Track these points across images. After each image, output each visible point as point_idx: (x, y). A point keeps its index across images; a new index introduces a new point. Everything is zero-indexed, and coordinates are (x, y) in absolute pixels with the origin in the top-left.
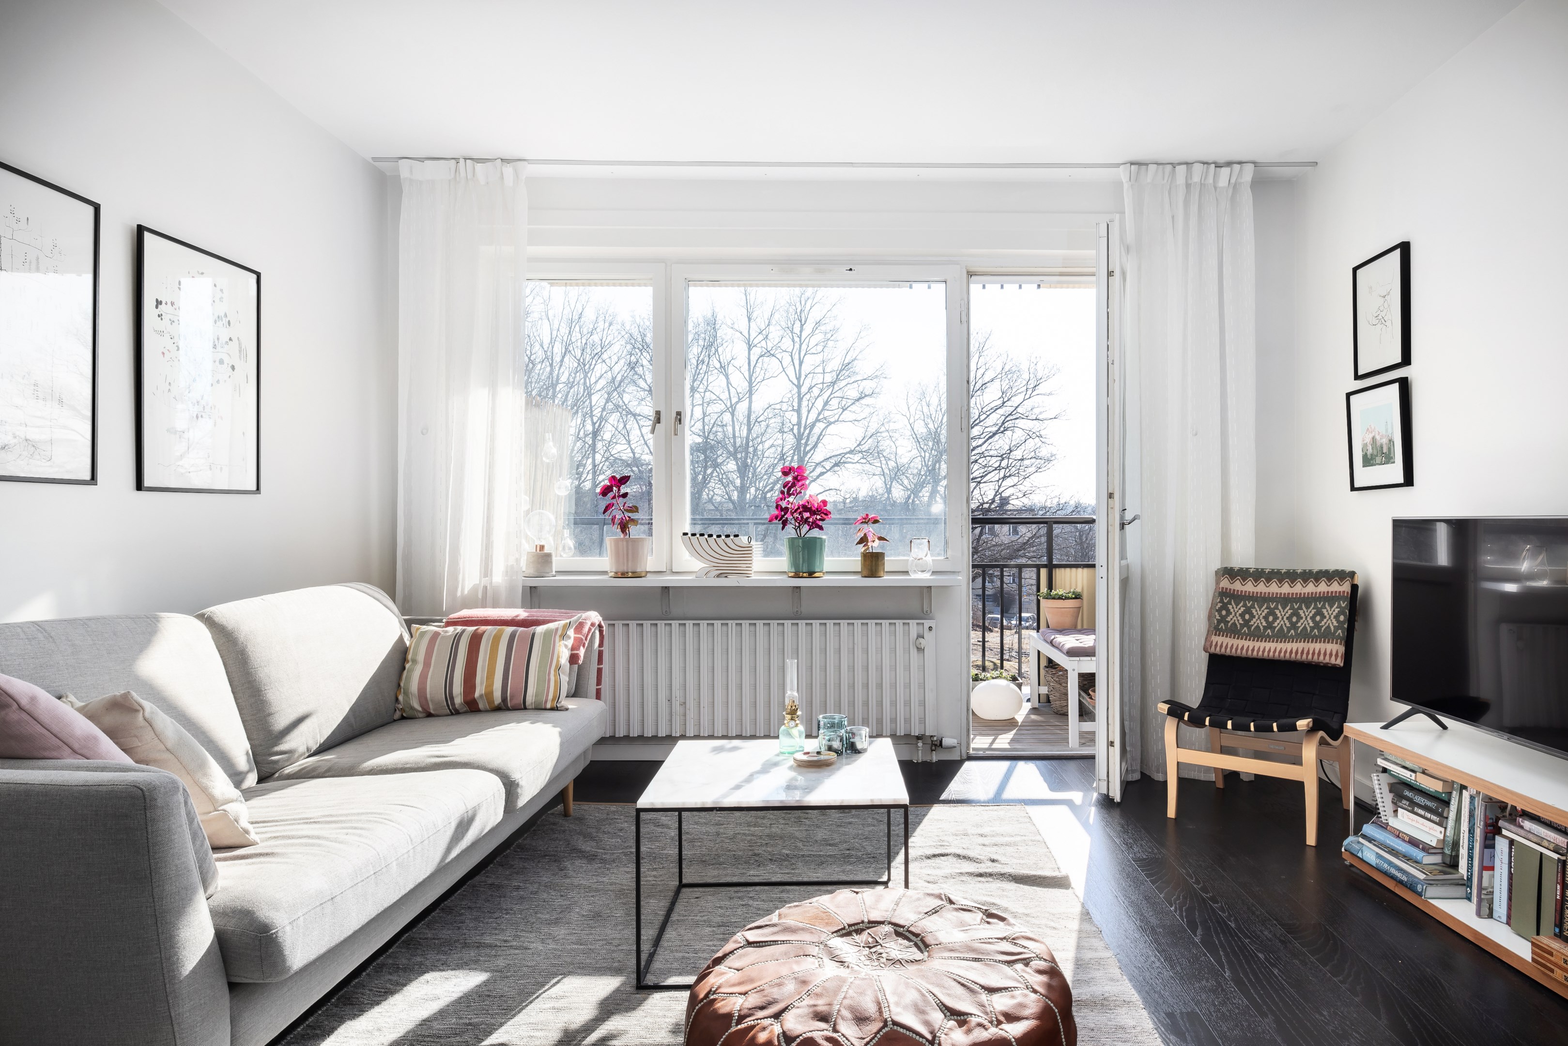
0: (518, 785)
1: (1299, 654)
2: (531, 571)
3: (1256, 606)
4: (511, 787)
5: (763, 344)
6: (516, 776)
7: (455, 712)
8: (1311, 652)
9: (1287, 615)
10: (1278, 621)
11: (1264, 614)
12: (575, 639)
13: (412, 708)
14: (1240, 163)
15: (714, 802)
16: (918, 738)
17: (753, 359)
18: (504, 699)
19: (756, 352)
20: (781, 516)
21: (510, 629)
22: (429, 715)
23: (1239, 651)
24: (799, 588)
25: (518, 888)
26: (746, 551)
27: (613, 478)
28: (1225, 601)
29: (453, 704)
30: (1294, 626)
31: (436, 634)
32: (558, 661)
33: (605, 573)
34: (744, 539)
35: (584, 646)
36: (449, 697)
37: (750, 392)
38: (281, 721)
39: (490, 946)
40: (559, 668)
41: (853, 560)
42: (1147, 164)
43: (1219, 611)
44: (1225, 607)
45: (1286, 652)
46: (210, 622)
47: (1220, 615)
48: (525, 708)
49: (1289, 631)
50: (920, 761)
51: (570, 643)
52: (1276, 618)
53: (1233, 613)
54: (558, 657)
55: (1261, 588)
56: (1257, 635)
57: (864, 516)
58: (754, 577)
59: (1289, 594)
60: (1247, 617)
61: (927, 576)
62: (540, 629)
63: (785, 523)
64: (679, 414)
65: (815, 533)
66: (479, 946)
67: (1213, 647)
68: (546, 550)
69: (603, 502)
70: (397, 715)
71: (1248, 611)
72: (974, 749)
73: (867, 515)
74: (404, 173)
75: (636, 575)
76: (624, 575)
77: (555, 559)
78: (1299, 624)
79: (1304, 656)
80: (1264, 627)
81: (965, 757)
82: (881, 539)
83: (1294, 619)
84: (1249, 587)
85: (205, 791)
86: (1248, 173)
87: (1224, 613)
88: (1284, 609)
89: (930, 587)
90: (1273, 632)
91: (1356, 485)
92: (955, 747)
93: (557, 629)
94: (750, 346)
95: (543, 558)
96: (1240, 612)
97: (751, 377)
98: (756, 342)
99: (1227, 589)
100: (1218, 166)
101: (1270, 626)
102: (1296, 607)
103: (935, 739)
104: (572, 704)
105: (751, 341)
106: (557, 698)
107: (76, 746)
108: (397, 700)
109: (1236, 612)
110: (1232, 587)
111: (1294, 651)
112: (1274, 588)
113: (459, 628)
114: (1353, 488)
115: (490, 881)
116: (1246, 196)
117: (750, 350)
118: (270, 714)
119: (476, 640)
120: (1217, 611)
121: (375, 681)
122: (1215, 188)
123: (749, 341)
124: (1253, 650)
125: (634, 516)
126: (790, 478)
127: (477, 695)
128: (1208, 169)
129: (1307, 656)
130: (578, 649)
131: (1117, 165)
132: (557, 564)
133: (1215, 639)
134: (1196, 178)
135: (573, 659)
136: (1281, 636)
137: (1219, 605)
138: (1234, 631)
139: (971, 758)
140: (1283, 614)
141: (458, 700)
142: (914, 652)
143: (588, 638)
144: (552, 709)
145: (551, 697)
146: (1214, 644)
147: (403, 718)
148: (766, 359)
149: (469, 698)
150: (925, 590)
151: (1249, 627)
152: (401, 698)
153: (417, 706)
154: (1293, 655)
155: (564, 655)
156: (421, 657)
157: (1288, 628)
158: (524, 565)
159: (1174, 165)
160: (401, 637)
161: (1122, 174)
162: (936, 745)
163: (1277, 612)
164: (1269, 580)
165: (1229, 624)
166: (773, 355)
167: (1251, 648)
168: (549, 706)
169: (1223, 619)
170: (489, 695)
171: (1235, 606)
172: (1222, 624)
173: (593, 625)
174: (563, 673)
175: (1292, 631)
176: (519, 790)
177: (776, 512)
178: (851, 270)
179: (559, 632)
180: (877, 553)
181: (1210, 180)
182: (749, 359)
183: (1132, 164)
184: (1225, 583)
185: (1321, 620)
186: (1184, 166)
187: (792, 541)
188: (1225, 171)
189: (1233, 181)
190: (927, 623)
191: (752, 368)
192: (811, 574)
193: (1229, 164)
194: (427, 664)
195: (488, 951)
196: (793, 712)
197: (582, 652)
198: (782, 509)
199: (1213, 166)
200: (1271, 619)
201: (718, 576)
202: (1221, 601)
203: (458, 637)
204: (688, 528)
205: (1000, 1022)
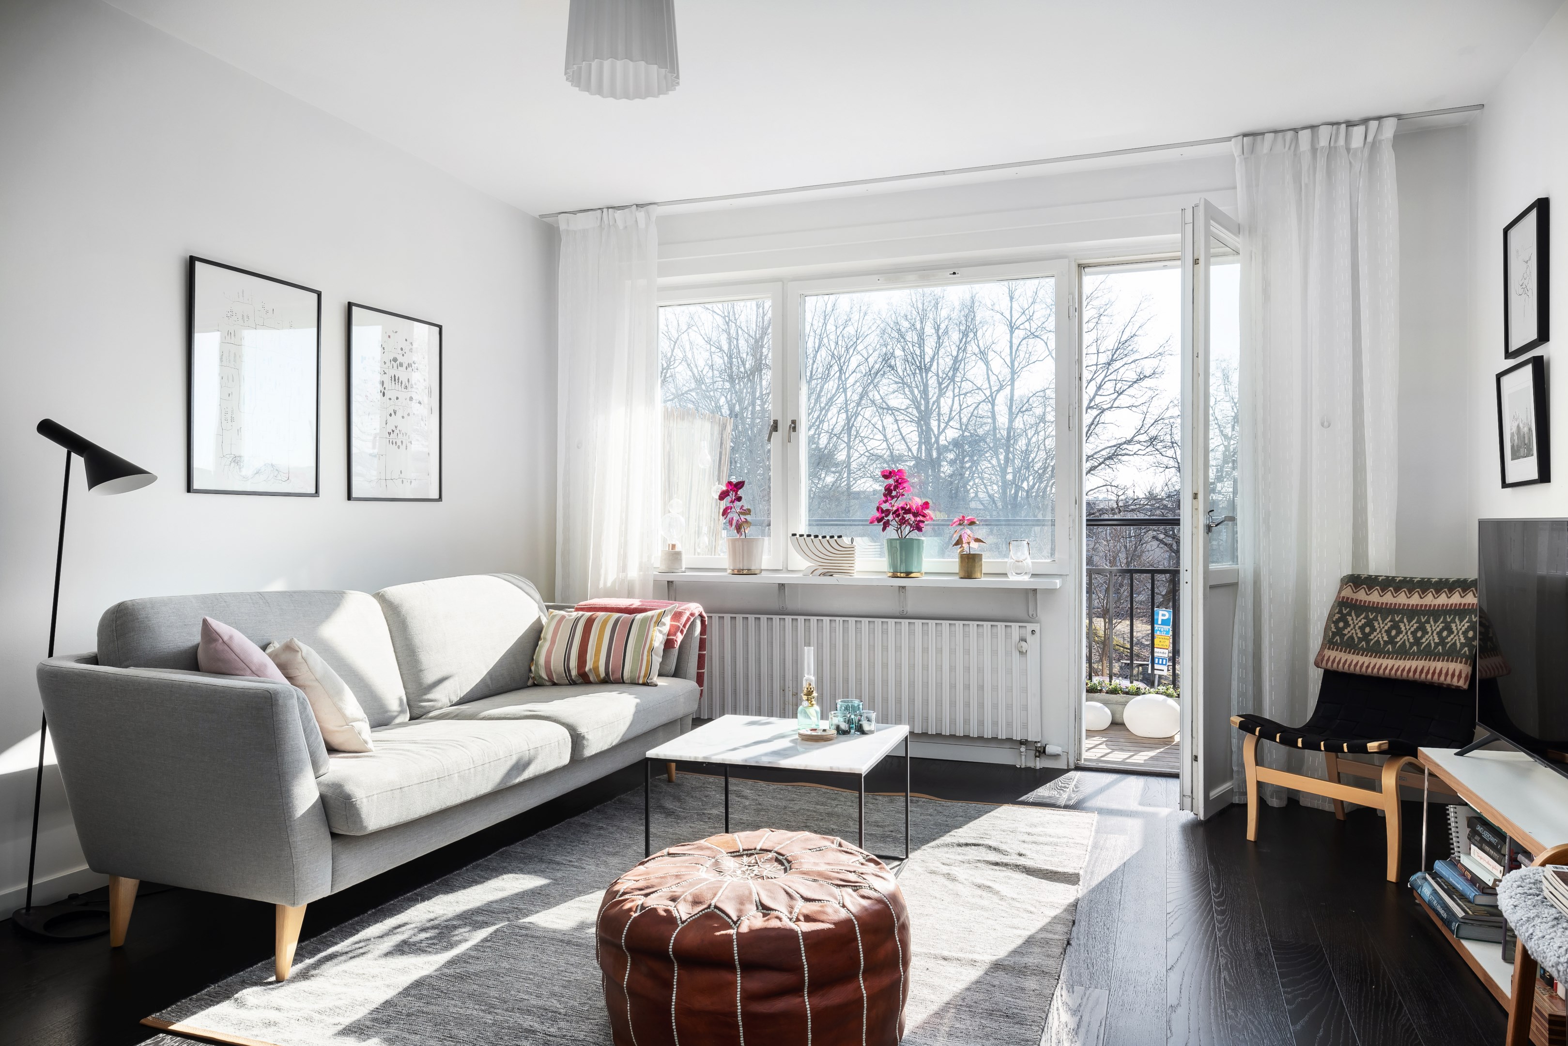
0: (584, 737)
1: (1418, 673)
2: (663, 568)
3: (1379, 618)
4: (577, 740)
5: (1027, 325)
6: (582, 730)
7: (572, 683)
8: (1431, 672)
9: (1412, 629)
10: (1401, 636)
11: (1386, 628)
12: (671, 626)
13: (541, 677)
14: (1379, 118)
15: (704, 758)
16: (1022, 743)
17: (1016, 342)
18: (607, 673)
19: (1019, 334)
20: (882, 519)
21: (616, 615)
22: (554, 684)
23: (1352, 667)
24: (904, 587)
25: (601, 828)
26: (849, 551)
27: (730, 483)
28: (1345, 612)
29: (570, 676)
30: (1417, 642)
31: (563, 617)
32: (651, 644)
33: (725, 570)
34: (846, 540)
35: (682, 632)
36: (567, 670)
37: (1013, 380)
38: (430, 678)
39: (558, 863)
40: (652, 649)
41: (952, 563)
42: (1263, 134)
43: (1336, 623)
44: (1343, 618)
45: (1406, 670)
46: (382, 598)
47: (1337, 627)
48: (624, 682)
49: (1411, 647)
50: (1023, 767)
51: (666, 629)
52: (1399, 632)
53: (1352, 626)
54: (652, 640)
55: (1388, 598)
56: (1376, 650)
57: (961, 518)
58: (856, 576)
59: (1417, 605)
60: (1367, 630)
61: (1026, 578)
62: (640, 616)
63: (886, 525)
64: (794, 422)
65: (915, 535)
66: (551, 862)
67: (1324, 662)
68: (677, 549)
69: (724, 504)
70: (530, 682)
71: (1370, 623)
72: (1085, 760)
73: (963, 517)
74: (563, 226)
75: (750, 573)
76: (740, 572)
77: (684, 557)
78: (1424, 640)
79: (1423, 676)
80: (1384, 641)
81: (1072, 766)
82: (977, 540)
83: (1419, 634)
84: (1375, 597)
85: (337, 709)
86: (1390, 128)
87: (1341, 625)
88: (1409, 622)
89: (1035, 590)
90: (1394, 647)
91: (1509, 480)
92: (1058, 755)
93: (652, 617)
94: (1012, 327)
95: (674, 556)
96: (1360, 624)
97: (1012, 362)
98: (1018, 323)
99: (1348, 598)
100: (1350, 124)
101: (1392, 641)
102: (1423, 620)
103: (1039, 745)
104: (662, 682)
105: (1014, 321)
106: (648, 675)
107: (253, 670)
108: (530, 670)
109: (1356, 622)
110: (1355, 596)
111: (1412, 670)
112: (1402, 599)
113: (581, 613)
114: (1505, 485)
115: (582, 821)
116: (1387, 155)
117: (1012, 332)
118: (421, 671)
119: (590, 622)
120: (1334, 622)
121: (512, 653)
122: (1348, 150)
123: (1011, 323)
124: (1368, 667)
125: (748, 517)
126: (891, 481)
127: (587, 669)
128: (1338, 130)
129: (1427, 676)
130: (675, 634)
131: (1229, 139)
132: (687, 561)
133: (1328, 653)
134: (1323, 142)
135: (669, 644)
136: (1402, 652)
137: (1337, 616)
138: (1350, 646)
139: (1078, 768)
140: (1408, 627)
141: (574, 673)
142: (1016, 655)
143: (687, 626)
144: (644, 684)
145: (642, 674)
146: (1326, 658)
147: (535, 685)
148: (1031, 341)
149: (581, 671)
150: (1031, 595)
151: (1368, 642)
152: (533, 668)
153: (544, 676)
154: (1411, 674)
155: (658, 639)
156: (549, 637)
157: (1410, 643)
158: (657, 561)
159: (1296, 130)
160: (539, 618)
161: (1234, 147)
162: (1039, 752)
163: (1402, 625)
164: (1397, 589)
165: (1346, 638)
166: (1037, 336)
167: (1366, 665)
168: (641, 682)
169: (1339, 632)
170: (596, 669)
171: (1355, 618)
172: (1338, 638)
173: (692, 614)
174: (656, 655)
175: (1415, 648)
176: (585, 742)
177: (878, 515)
178: (954, 273)
179: (654, 619)
180: (974, 555)
181: (1342, 141)
182: (1011, 342)
183: (1245, 135)
184: (1348, 593)
185: (1448, 636)
186: (1308, 131)
187: (891, 541)
188: (1358, 132)
189: (1370, 138)
190: (1030, 627)
191: (1014, 354)
192: (908, 574)
193: (1365, 121)
194: (553, 642)
195: (555, 866)
196: (809, 693)
197: (679, 638)
198: (882, 511)
199: (1343, 126)
200: (1394, 633)
201: (824, 574)
202: (1340, 612)
203: (577, 620)
204: (803, 529)
205: (798, 920)
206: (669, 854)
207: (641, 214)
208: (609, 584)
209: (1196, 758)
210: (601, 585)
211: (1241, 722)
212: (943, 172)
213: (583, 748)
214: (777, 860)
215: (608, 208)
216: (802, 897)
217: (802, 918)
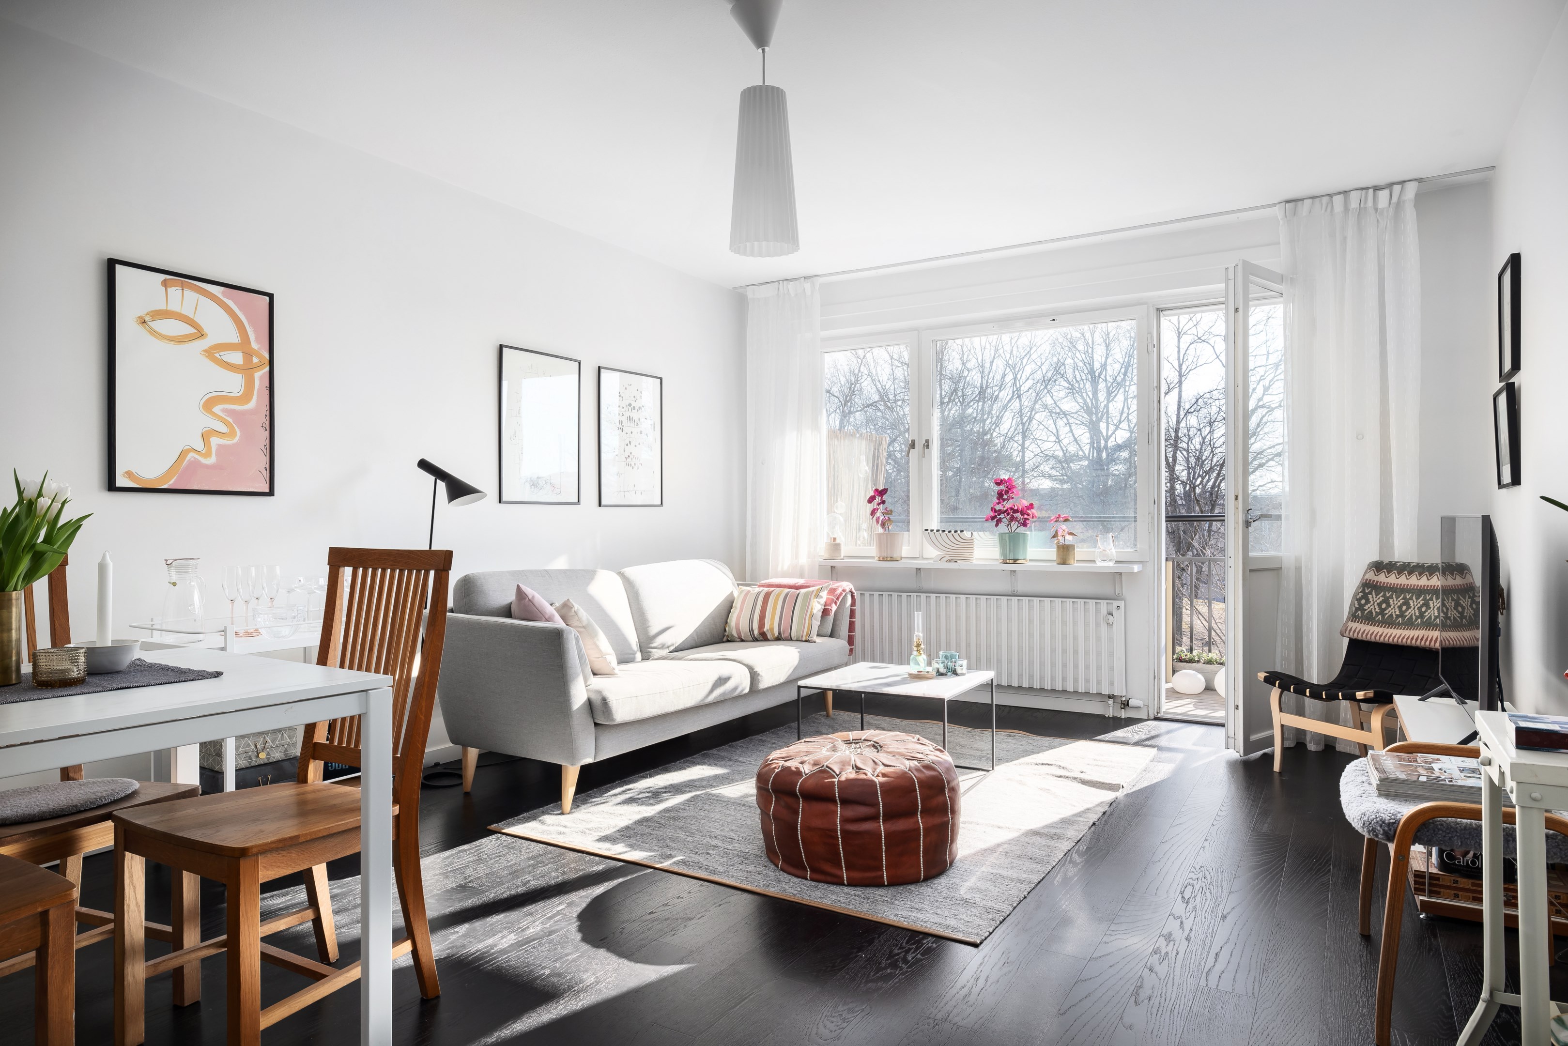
0: (759, 674)
1: (1419, 641)
2: (826, 556)
3: (1394, 596)
4: (754, 676)
6: (757, 669)
7: (755, 640)
8: (1429, 639)
9: (1419, 605)
10: (1410, 611)
11: (1399, 604)
12: (827, 599)
13: (732, 635)
14: (1401, 183)
15: (837, 686)
16: (1110, 697)
17: (1180, 347)
18: (780, 633)
19: (1183, 339)
20: (996, 517)
21: (787, 590)
22: (743, 641)
23: (1369, 636)
24: (1014, 571)
25: (774, 743)
26: (970, 543)
27: (876, 490)
28: (1367, 591)
29: (754, 635)
30: (1422, 615)
31: (749, 591)
32: (811, 611)
33: (873, 558)
34: (967, 534)
35: (836, 603)
36: (751, 630)
37: (1181, 383)
38: (654, 628)
39: (741, 762)
40: (812, 616)
41: (1051, 553)
42: (1302, 200)
43: (1359, 600)
44: (1365, 597)
45: (1412, 638)
46: (622, 575)
47: (1359, 604)
48: (792, 640)
49: (1416, 620)
50: (1111, 716)
51: (823, 601)
52: (1409, 608)
53: (1372, 603)
54: (812, 609)
55: (1403, 580)
56: (1389, 623)
57: (1057, 516)
58: (975, 562)
59: (1424, 586)
60: (1384, 606)
61: (1111, 564)
62: (803, 591)
63: (999, 521)
64: (927, 441)
65: (1022, 529)
66: (736, 761)
67: (1347, 632)
68: (838, 541)
69: (870, 507)
70: (725, 639)
71: (1386, 601)
72: (1164, 712)
73: (1059, 515)
74: (750, 296)
75: (893, 560)
76: (884, 560)
77: (843, 547)
78: (1426, 614)
79: (1423, 643)
80: (1376, 612)
81: (1152, 717)
82: (1070, 534)
83: (1424, 609)
84: (1392, 579)
85: (597, 647)
86: (1411, 190)
87: (1363, 602)
88: (1417, 599)
89: (1121, 574)
90: (1403, 620)
91: (1503, 482)
92: (1139, 707)
93: (813, 591)
95: (835, 547)
96: (1378, 601)
99: (1370, 580)
100: (1376, 188)
101: (1402, 615)
102: (1428, 598)
103: (1124, 699)
104: (819, 640)
105: (1178, 328)
106: (809, 634)
107: (547, 617)
108: (725, 630)
109: (1375, 599)
110: (1376, 579)
111: (1415, 638)
112: (1414, 581)
113: (761, 589)
114: (1499, 486)
115: (760, 738)
116: (1410, 213)
118: (648, 627)
119: (767, 596)
120: (1357, 600)
121: (712, 617)
122: (1376, 210)
124: (1381, 636)
125: (890, 516)
126: (1002, 487)
127: (765, 630)
128: (1367, 193)
129: (1425, 643)
130: (830, 605)
131: (1274, 205)
132: (844, 551)
133: (1354, 625)
134: (1354, 204)
135: (825, 612)
136: (1409, 624)
137: (1361, 595)
138: (1369, 619)
139: (1156, 719)
140: (1416, 604)
141: (756, 632)
142: (1104, 628)
143: (840, 599)
144: (806, 641)
145: (805, 634)
146: (1349, 629)
147: (728, 641)
148: (1199, 346)
149: (761, 631)
150: (1117, 577)
151: (1383, 616)
152: (727, 629)
153: (735, 634)
154: (1414, 641)
155: (817, 607)
156: (739, 606)
157: (1416, 616)
158: (822, 550)
159: (1330, 195)
160: (732, 593)
161: (1278, 212)
162: (1124, 704)
163: (1411, 602)
164: (1410, 573)
165: (1366, 612)
167: (1379, 634)
168: (804, 639)
169: (1361, 608)
170: (772, 629)
171: (1374, 596)
172: (1359, 612)
173: (844, 591)
174: (816, 620)
175: (1419, 620)
176: (760, 678)
177: (992, 514)
178: (1054, 320)
179: (814, 594)
180: (1068, 546)
181: (1370, 203)
183: (1288, 202)
184: (1371, 576)
186: (1341, 196)
187: (1001, 535)
188: (1384, 195)
189: (1395, 199)
190: (1116, 603)
192: (1015, 561)
193: (1390, 185)
194: (741, 610)
195: (739, 764)
196: (918, 645)
197: (834, 608)
198: (995, 511)
199: (1371, 191)
200: (1404, 608)
201: (950, 561)
202: (1364, 591)
203: (758, 594)
204: (935, 525)
205: (878, 776)
206: (805, 742)
207: (807, 285)
208: (786, 568)
209: (1237, 707)
210: (779, 569)
211: (1265, 677)
212: (1041, 242)
213: (759, 682)
214: (874, 746)
215: (783, 280)
216: (883, 764)
217: (880, 775)
